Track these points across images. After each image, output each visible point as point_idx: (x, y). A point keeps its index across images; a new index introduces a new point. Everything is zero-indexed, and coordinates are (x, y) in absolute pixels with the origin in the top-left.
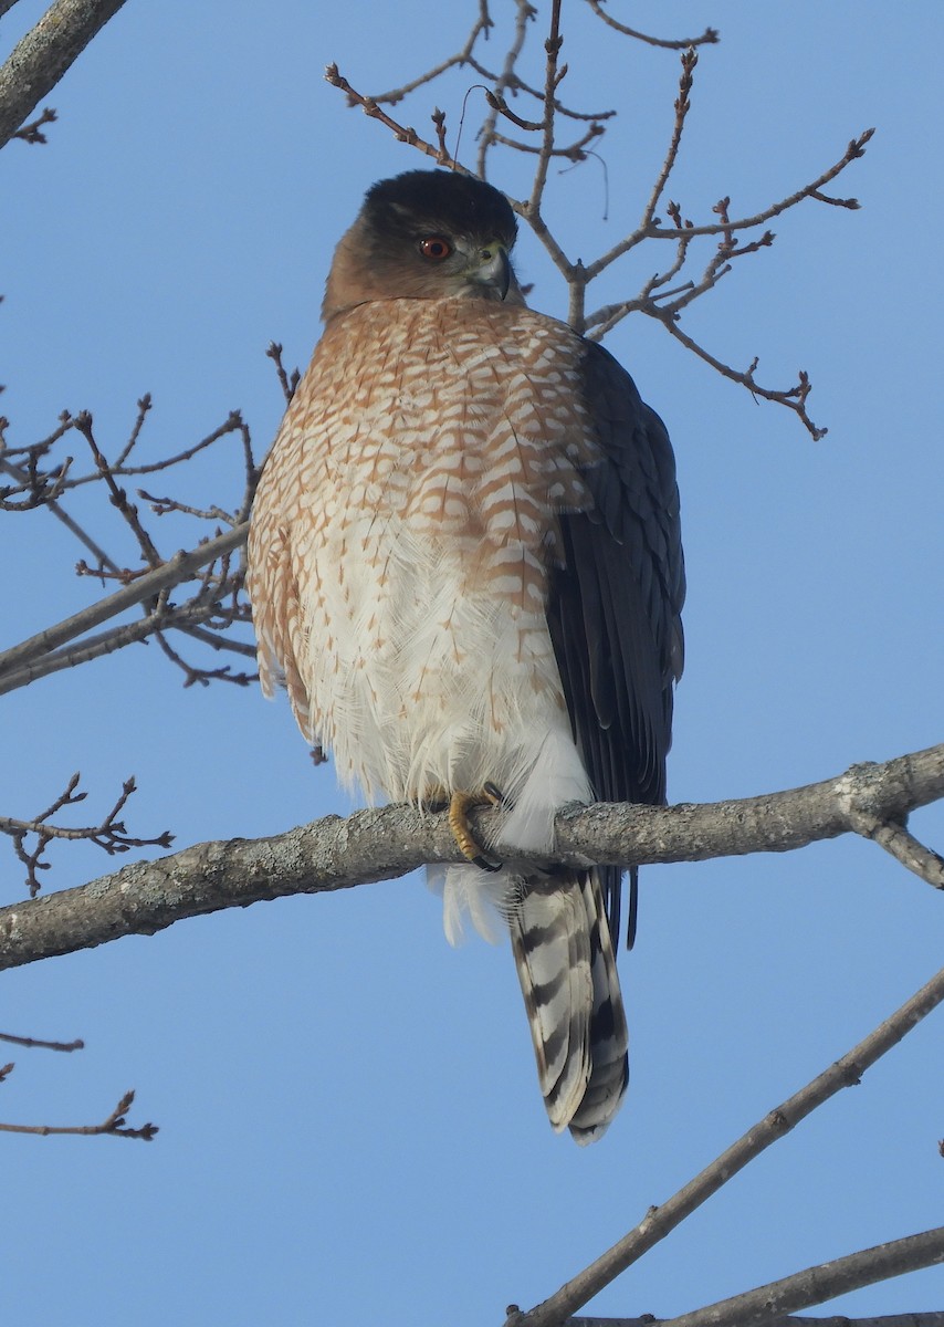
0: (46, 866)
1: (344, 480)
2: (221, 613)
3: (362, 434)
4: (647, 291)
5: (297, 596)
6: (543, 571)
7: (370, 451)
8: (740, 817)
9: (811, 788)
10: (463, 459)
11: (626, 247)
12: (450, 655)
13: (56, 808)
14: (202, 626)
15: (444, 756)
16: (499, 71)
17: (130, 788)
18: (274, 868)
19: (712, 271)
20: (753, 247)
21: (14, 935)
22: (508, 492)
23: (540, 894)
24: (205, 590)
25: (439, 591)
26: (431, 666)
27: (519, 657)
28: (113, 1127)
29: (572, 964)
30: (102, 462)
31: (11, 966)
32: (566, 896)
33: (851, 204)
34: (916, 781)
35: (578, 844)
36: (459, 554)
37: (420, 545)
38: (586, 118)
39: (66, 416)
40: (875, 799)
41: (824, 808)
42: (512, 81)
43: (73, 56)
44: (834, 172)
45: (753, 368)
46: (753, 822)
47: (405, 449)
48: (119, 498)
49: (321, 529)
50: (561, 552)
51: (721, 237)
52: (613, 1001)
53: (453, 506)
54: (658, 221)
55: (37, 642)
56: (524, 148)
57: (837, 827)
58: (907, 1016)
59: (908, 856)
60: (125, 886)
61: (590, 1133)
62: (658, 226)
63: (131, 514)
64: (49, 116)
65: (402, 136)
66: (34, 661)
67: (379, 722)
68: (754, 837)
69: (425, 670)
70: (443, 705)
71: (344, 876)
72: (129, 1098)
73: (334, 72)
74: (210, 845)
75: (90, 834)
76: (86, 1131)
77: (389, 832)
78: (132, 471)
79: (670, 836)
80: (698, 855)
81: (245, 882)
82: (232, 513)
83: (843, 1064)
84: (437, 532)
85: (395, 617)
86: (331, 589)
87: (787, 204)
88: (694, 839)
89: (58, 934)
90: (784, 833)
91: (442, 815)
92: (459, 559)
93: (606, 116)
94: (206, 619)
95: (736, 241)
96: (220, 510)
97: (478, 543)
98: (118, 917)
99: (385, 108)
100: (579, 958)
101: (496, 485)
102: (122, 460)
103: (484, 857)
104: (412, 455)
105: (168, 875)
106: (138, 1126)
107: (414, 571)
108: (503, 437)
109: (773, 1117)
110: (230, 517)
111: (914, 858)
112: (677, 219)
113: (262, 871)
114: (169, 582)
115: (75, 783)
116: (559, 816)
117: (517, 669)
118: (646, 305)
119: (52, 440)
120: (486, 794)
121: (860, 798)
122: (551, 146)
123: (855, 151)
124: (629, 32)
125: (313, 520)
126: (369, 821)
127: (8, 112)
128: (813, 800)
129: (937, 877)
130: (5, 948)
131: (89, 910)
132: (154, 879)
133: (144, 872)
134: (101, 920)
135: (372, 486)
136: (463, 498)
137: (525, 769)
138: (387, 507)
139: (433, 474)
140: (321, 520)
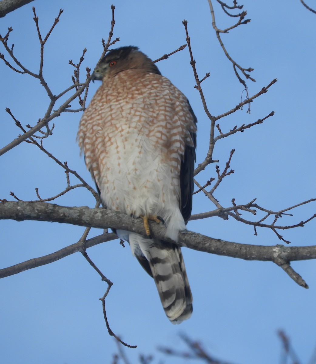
1: (129, 119)
3: (134, 108)
7: (138, 113)
10: (166, 123)
18: (68, 216)
22: (178, 137)
25: (154, 160)
27: (172, 184)
29: (174, 273)
32: (168, 252)
40: (286, 256)
41: (268, 254)
46: (244, 251)
47: (149, 116)
49: (120, 132)
53: (164, 137)
59: (293, 274)
68: (243, 255)
69: (147, 181)
77: (119, 219)
79: (216, 247)
81: (58, 217)
85: (141, 163)
86: (121, 149)
90: (253, 256)
98: (14, 215)
101: (175, 134)
104: (151, 119)
105: (34, 208)
108: (177, 121)
113: (64, 216)
121: (281, 254)
128: (265, 251)
129: (301, 282)
131: (5, 210)
132: (29, 208)
133: (25, 205)
134: (8, 214)
135: (139, 124)
136: (166, 136)
137: (170, 215)
138: (142, 132)
139: (157, 126)
140: (120, 129)
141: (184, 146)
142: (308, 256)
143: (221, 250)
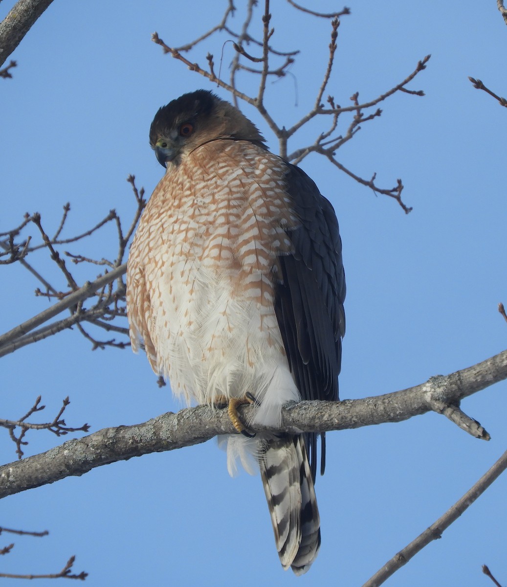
0: (26, 443)
1: (172, 242)
2: (109, 312)
3: (180, 219)
4: (319, 141)
5: (149, 301)
6: (271, 285)
7: (184, 227)
8: (375, 405)
9: (410, 390)
10: (229, 229)
11: (307, 120)
12: (226, 328)
13: (30, 414)
14: (100, 319)
15: (225, 380)
16: (240, 32)
17: (66, 402)
18: (141, 440)
19: (351, 130)
20: (371, 117)
21: (11, 479)
22: (252, 245)
23: (274, 448)
24: (101, 301)
25: (220, 296)
26: (217, 334)
27: (261, 329)
28: (65, 574)
29: (291, 484)
30: (46, 238)
32: (288, 449)
33: (420, 93)
34: (463, 384)
35: (294, 422)
36: (229, 278)
37: (209, 273)
38: (285, 55)
39: (27, 215)
40: (443, 393)
42: (247, 38)
43: (24, 33)
44: (411, 78)
45: (374, 178)
46: (382, 408)
47: (200, 225)
48: (55, 256)
49: (160, 268)
50: (281, 275)
51: (355, 113)
52: (312, 502)
53: (225, 253)
54: (323, 106)
55: (17, 330)
56: (254, 71)
57: (424, 408)
58: (463, 503)
59: (461, 422)
60: (66, 452)
61: (302, 569)
62: (323, 108)
63: (62, 264)
64: (13, 64)
65: (191, 67)
66: (16, 340)
67: (190, 363)
68: (383, 416)
69: (214, 336)
70: (223, 354)
71: (176, 442)
72: (73, 559)
73: (156, 37)
74: (108, 429)
75: (47, 426)
76: (51, 576)
77: (198, 419)
78: (62, 242)
79: (340, 416)
80: (354, 425)
81: (126, 447)
82: (112, 261)
83: (432, 528)
84: (218, 267)
85: (199, 309)
86: (166, 298)
87: (388, 95)
88: (352, 417)
89: (33, 477)
90: (398, 413)
91: (225, 410)
92: (229, 281)
93: (295, 53)
94: (102, 315)
95: (362, 115)
96: (107, 260)
97: (238, 272)
98: (63, 468)
99: (183, 54)
100: (294, 481)
101: (246, 242)
102: (56, 237)
103: (247, 430)
104: (204, 228)
105: (88, 445)
106: (78, 573)
107: (207, 287)
108: (249, 217)
109: (398, 556)
110: (112, 264)
111: (464, 423)
112: (333, 104)
114: (83, 297)
115: (39, 401)
116: (284, 408)
117: (260, 334)
118: (318, 148)
119: (21, 228)
120: (247, 398)
122: (267, 69)
123: (421, 66)
124: (305, 10)
125: (156, 263)
126: (188, 414)
128: (412, 395)
129: (476, 432)
130: (7, 485)
131: (48, 464)
132: (81, 448)
133: (75, 444)
134: (54, 470)
135: (185, 244)
136: (229, 249)
137: (266, 385)
138: (193, 255)
139: (215, 238)
140: (160, 263)
141: (266, 257)
143: (348, 419)
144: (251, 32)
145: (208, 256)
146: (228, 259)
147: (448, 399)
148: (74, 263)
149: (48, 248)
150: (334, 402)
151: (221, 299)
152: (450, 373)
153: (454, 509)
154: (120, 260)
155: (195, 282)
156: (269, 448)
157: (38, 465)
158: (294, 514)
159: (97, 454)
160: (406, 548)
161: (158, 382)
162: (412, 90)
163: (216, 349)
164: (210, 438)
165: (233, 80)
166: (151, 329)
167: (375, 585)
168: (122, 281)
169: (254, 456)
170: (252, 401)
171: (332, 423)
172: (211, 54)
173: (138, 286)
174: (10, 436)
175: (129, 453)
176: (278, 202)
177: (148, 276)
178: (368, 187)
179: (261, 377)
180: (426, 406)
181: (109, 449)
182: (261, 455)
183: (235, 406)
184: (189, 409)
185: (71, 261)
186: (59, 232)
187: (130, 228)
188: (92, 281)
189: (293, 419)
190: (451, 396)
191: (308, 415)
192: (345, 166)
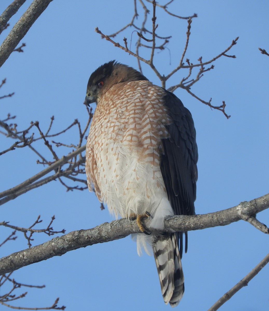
0: (33, 240)
1: (106, 133)
2: (75, 172)
3: (110, 120)
4: (182, 82)
5: (96, 164)
6: (159, 155)
7: (112, 125)
8: (212, 217)
9: (230, 209)
10: (135, 125)
11: (175, 71)
12: (135, 178)
13: (34, 224)
14: (70, 175)
15: (135, 205)
16: (141, 27)
17: (53, 218)
18: (92, 237)
19: (198, 76)
20: (209, 69)
21: (25, 258)
22: (148, 134)
24: (70, 166)
25: (132, 162)
26: (131, 181)
27: (154, 178)
28: (54, 307)
29: (169, 260)
30: (42, 134)
31: (25, 266)
32: (167, 241)
33: (234, 57)
34: (258, 206)
35: (171, 226)
36: (137, 152)
37: (127, 149)
38: (164, 38)
39: (32, 123)
40: (247, 211)
41: (234, 214)
42: (144, 30)
43: (29, 28)
44: (229, 49)
45: (210, 101)
46: (216, 218)
47: (121, 124)
48: (47, 143)
49: (101, 146)
50: (163, 150)
51: (200, 67)
52: (180, 269)
53: (134, 138)
54: (184, 64)
55: (27, 182)
56: (148, 47)
57: (238, 218)
58: (259, 267)
59: (257, 225)
60: (53, 244)
61: (175, 304)
62: (184, 65)
63: (50, 147)
64: (24, 45)
65: (116, 45)
66: (27, 186)
67: (118, 196)
68: (216, 222)
69: (129, 182)
70: (134, 191)
71: (110, 238)
72: (58, 300)
73: (97, 29)
74: (75, 232)
75: (44, 231)
76: (47, 309)
77: (121, 226)
78: (50, 136)
79: (194, 223)
80: (202, 228)
81: (84, 241)
82: (76, 145)
83: (243, 280)
85: (121, 169)
86: (104, 162)
87: (217, 58)
88: (201, 224)
89: (36, 257)
90: (224, 221)
91: (135, 221)
92: (137, 153)
93: (169, 38)
94: (71, 173)
95: (204, 68)
96: (73, 145)
98: (52, 252)
99: (111, 38)
100: (171, 258)
101: (145, 132)
102: (47, 133)
103: (146, 231)
104: (123, 125)
105: (64, 240)
106: (61, 306)
107: (126, 157)
108: (146, 119)
109: (225, 295)
110: (76, 147)
111: (258, 226)
112: (189, 63)
113: (89, 238)
114: (61, 164)
115: (39, 218)
116: (165, 219)
117: (153, 181)
118: (182, 86)
119: (29, 129)
120: (146, 215)
121: (243, 211)
122: (155, 46)
123: (234, 43)
124: (174, 15)
125: (99, 144)
126: (116, 223)
127: (12, 44)
128: (231, 212)
129: (264, 230)
130: (23, 261)
131: (44, 250)
132: (61, 241)
133: (58, 239)
134: (47, 253)
135: (113, 134)
136: (137, 136)
137: (156, 207)
138: (117, 140)
139: (129, 131)
140: (101, 144)
141: (156, 140)
142: (266, 204)
143: (199, 225)
144: (146, 27)
145: (125, 140)
146: (135, 141)
147: (250, 213)
148: (57, 147)
149: (43, 140)
150: (191, 216)
151: (133, 163)
152: (251, 200)
153: (254, 270)
154: (80, 145)
155: (119, 154)
156: (158, 240)
157: (39, 251)
158: (171, 276)
159: (69, 244)
160: (230, 291)
161: (101, 207)
162: (230, 55)
163: (130, 189)
164: (128, 235)
165: (137, 52)
166: (97, 179)
167: (214, 310)
168: (81, 156)
169: (150, 245)
170: (149, 216)
171: (190, 226)
172: (126, 38)
173: (90, 157)
174: (24, 236)
175: (86, 244)
176: (160, 111)
177: (95, 151)
178: (207, 105)
179: (154, 204)
180: (238, 217)
181: (75, 242)
182: (154, 245)
183: (140, 219)
184: (117, 220)
185: (55, 145)
186: (49, 131)
187: (85, 128)
188: (66, 156)
189: (170, 225)
190: (251, 212)
191: (178, 223)
192: (196, 95)
